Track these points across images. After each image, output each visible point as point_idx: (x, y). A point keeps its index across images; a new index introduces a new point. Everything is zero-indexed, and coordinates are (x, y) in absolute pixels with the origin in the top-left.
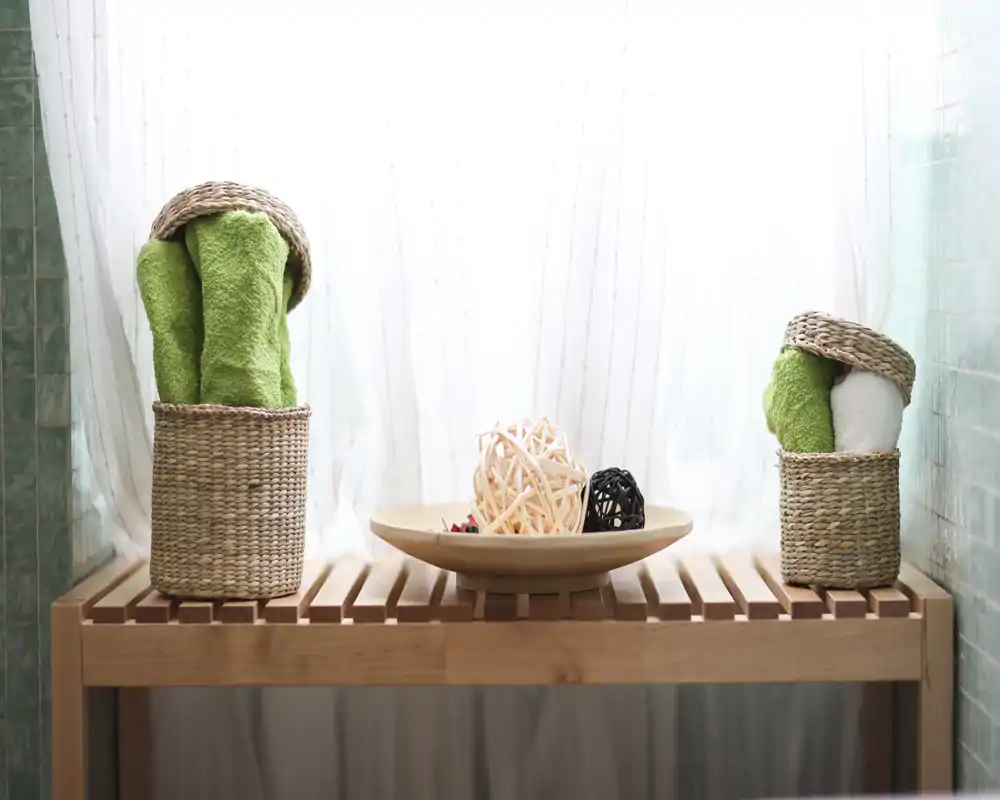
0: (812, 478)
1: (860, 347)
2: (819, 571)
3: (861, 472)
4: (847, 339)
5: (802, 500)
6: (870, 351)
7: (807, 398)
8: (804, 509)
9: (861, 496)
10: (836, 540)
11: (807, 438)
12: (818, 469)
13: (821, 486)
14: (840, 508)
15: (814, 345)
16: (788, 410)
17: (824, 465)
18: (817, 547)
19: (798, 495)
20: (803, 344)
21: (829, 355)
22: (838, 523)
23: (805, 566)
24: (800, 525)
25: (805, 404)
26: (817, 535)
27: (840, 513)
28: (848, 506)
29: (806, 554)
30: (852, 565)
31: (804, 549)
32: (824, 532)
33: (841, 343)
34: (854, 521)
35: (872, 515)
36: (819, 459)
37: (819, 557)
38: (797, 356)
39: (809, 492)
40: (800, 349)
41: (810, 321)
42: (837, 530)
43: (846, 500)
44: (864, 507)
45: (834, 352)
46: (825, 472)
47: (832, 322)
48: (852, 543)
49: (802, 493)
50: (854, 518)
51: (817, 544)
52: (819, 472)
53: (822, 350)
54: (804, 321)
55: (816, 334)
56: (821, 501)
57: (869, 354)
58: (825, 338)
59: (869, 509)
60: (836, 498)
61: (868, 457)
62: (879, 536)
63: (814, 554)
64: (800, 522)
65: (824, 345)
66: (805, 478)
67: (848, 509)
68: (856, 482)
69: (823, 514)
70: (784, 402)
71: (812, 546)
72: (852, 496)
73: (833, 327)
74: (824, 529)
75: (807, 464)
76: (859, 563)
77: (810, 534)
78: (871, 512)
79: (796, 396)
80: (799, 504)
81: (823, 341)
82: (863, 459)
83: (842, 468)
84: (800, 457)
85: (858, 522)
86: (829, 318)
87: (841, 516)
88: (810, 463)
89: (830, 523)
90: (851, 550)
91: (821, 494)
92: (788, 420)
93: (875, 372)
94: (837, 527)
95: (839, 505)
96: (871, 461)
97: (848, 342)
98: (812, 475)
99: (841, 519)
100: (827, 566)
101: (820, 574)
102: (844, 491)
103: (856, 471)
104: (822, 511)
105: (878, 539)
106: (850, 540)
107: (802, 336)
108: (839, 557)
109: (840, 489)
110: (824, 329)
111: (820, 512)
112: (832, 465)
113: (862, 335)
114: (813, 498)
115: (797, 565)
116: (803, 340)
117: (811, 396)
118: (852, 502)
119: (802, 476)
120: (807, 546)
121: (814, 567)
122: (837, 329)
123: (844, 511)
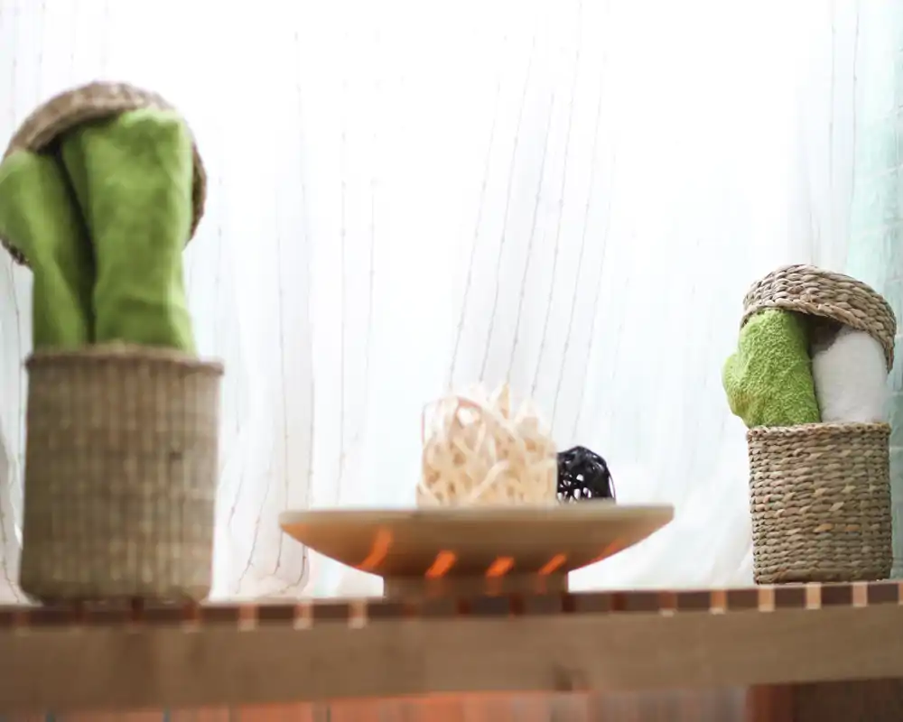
0: (809, 454)
1: (855, 303)
2: (820, 560)
3: (864, 444)
4: (839, 293)
5: (796, 480)
6: (865, 307)
7: (793, 363)
8: (798, 491)
9: (864, 473)
10: (840, 523)
11: (796, 410)
12: (817, 442)
13: (821, 462)
14: (844, 485)
15: (801, 301)
16: (772, 378)
17: (823, 437)
18: (817, 534)
19: (789, 475)
20: (787, 301)
21: (821, 311)
22: (841, 504)
23: (802, 556)
24: (794, 510)
25: (791, 371)
26: (817, 519)
27: (844, 491)
28: (851, 484)
29: (802, 543)
30: (857, 552)
31: (799, 537)
32: (827, 515)
33: (833, 298)
34: (859, 501)
35: (876, 495)
36: (818, 430)
37: (820, 544)
38: (779, 317)
39: (806, 469)
40: (782, 308)
41: (791, 276)
42: (841, 512)
43: (849, 476)
44: (868, 486)
45: (825, 308)
46: (825, 445)
47: (821, 275)
48: (856, 527)
49: (794, 472)
50: (858, 497)
51: (816, 530)
52: (818, 445)
53: (812, 305)
54: (784, 277)
55: (802, 289)
56: (821, 478)
57: (864, 310)
58: (814, 293)
59: (872, 488)
60: (839, 474)
61: (870, 427)
62: (881, 519)
63: (813, 542)
64: (794, 506)
65: (814, 301)
66: (799, 455)
67: (853, 487)
68: (860, 455)
69: (824, 495)
70: (766, 370)
71: (811, 532)
72: (856, 472)
73: (823, 280)
74: (826, 511)
75: (802, 437)
76: (865, 549)
77: (809, 518)
78: (875, 491)
79: (781, 362)
80: (791, 486)
81: (813, 297)
82: (866, 429)
83: (843, 440)
84: (792, 430)
85: (862, 502)
86: (817, 271)
87: (844, 495)
88: (805, 436)
89: (832, 504)
90: (856, 535)
91: (820, 471)
92: (773, 390)
93: (870, 332)
94: (841, 508)
95: (843, 482)
96: (873, 432)
97: (840, 297)
98: (809, 450)
99: (845, 498)
100: (830, 555)
101: (821, 564)
102: (846, 466)
103: (859, 443)
104: (823, 490)
105: (880, 522)
106: (855, 523)
107: (784, 293)
108: (843, 543)
109: (842, 464)
110: (812, 283)
111: (819, 491)
112: (833, 436)
113: (856, 289)
114: (812, 476)
115: (791, 557)
116: (784, 297)
117: (797, 361)
118: (856, 478)
119: (795, 452)
120: (804, 534)
121: (815, 556)
122: (827, 283)
123: (848, 489)
